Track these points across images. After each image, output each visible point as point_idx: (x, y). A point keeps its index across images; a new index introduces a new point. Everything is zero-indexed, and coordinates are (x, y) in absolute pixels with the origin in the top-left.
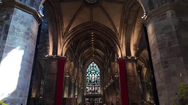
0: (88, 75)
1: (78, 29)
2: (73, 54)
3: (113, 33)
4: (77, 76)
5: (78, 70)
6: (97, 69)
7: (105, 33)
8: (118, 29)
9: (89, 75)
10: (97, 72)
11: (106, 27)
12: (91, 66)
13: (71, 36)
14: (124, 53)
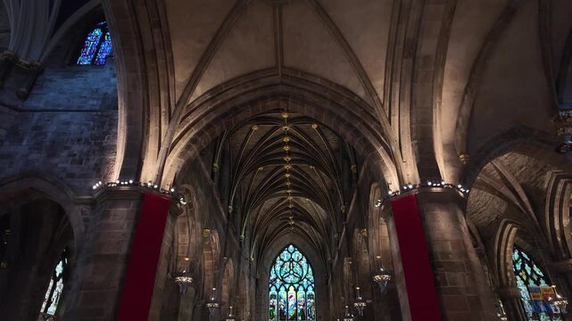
0: (273, 291)
1: (231, 94)
2: (219, 204)
3: (360, 103)
4: (235, 290)
5: (239, 269)
6: (305, 269)
7: (328, 106)
8: (379, 84)
9: (278, 290)
10: (305, 280)
11: (331, 83)
12: (285, 259)
13: (203, 116)
14: (411, 172)
